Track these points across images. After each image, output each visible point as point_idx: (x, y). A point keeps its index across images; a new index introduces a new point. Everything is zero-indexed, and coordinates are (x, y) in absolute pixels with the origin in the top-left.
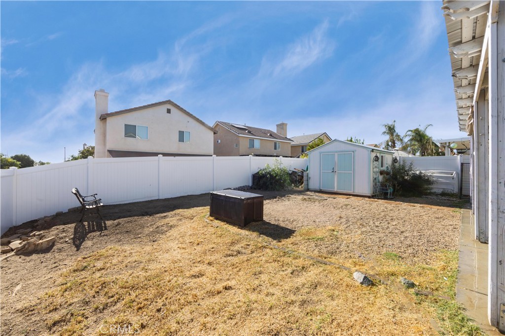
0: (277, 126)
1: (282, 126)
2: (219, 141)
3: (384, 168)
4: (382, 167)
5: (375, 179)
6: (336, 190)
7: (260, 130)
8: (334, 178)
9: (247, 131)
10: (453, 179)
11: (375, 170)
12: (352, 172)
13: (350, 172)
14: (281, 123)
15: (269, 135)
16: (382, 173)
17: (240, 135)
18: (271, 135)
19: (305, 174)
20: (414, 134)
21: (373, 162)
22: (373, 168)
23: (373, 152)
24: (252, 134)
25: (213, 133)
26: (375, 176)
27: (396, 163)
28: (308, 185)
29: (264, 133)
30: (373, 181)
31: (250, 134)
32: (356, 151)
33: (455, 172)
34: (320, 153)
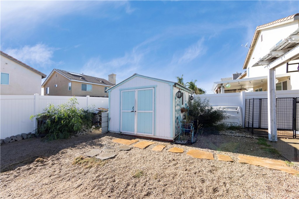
0: (109, 76)
1: (112, 76)
2: (56, 86)
3: (184, 106)
4: (183, 104)
5: (177, 118)
6: (135, 133)
7: (95, 78)
8: (134, 119)
9: (81, 78)
10: (238, 113)
11: (177, 108)
12: (153, 111)
13: (151, 111)
14: (112, 74)
15: (101, 81)
16: (182, 110)
17: (72, 80)
18: (103, 82)
19: (103, 115)
20: (190, 85)
21: (175, 99)
22: (175, 106)
23: (175, 87)
24: (85, 80)
25: (41, 77)
26: (177, 115)
27: (192, 100)
28: (108, 126)
29: (97, 80)
30: (176, 121)
31: (83, 80)
32: (157, 86)
33: (239, 107)
34: (121, 90)
